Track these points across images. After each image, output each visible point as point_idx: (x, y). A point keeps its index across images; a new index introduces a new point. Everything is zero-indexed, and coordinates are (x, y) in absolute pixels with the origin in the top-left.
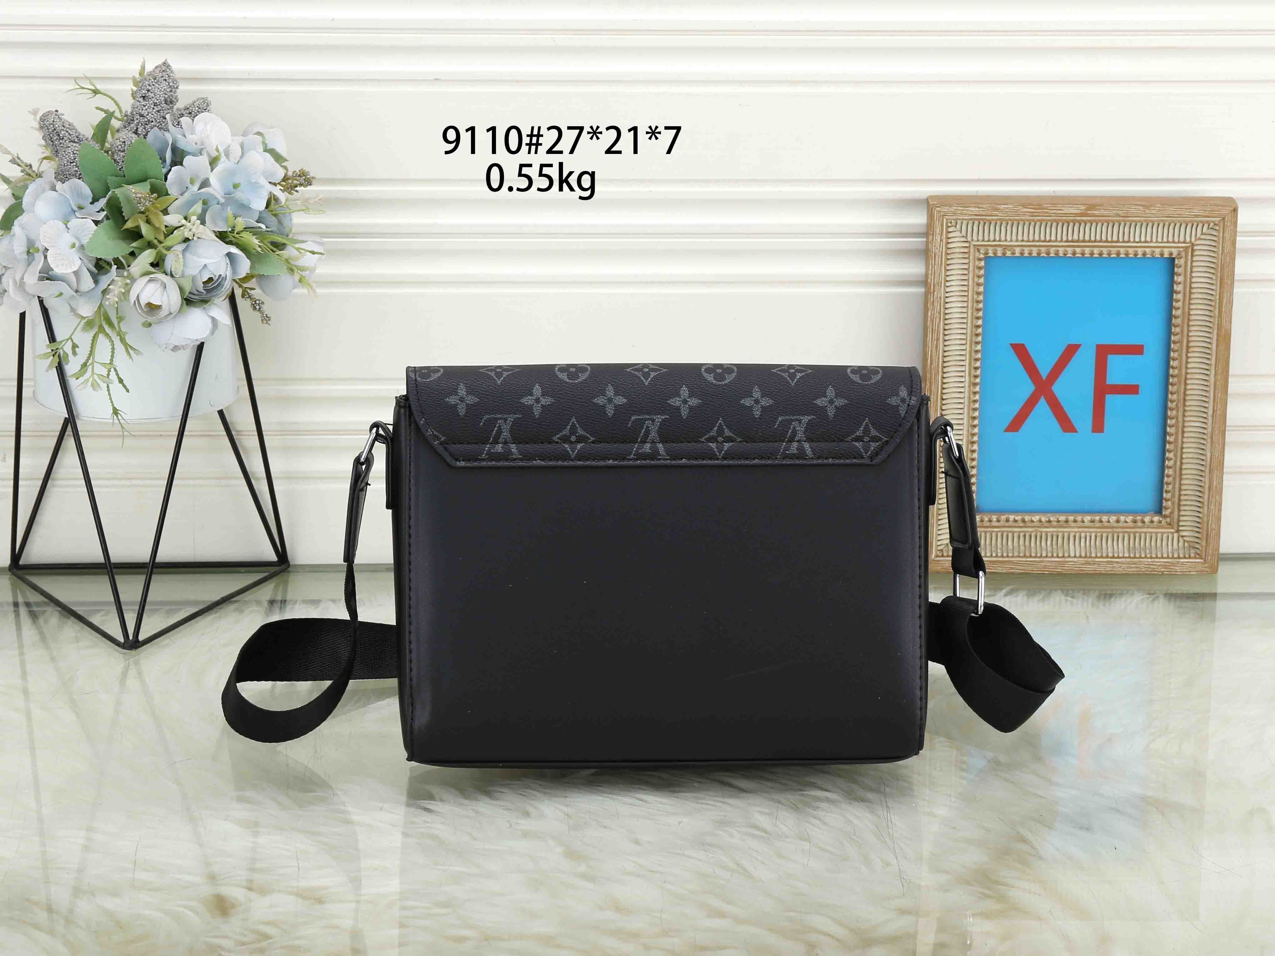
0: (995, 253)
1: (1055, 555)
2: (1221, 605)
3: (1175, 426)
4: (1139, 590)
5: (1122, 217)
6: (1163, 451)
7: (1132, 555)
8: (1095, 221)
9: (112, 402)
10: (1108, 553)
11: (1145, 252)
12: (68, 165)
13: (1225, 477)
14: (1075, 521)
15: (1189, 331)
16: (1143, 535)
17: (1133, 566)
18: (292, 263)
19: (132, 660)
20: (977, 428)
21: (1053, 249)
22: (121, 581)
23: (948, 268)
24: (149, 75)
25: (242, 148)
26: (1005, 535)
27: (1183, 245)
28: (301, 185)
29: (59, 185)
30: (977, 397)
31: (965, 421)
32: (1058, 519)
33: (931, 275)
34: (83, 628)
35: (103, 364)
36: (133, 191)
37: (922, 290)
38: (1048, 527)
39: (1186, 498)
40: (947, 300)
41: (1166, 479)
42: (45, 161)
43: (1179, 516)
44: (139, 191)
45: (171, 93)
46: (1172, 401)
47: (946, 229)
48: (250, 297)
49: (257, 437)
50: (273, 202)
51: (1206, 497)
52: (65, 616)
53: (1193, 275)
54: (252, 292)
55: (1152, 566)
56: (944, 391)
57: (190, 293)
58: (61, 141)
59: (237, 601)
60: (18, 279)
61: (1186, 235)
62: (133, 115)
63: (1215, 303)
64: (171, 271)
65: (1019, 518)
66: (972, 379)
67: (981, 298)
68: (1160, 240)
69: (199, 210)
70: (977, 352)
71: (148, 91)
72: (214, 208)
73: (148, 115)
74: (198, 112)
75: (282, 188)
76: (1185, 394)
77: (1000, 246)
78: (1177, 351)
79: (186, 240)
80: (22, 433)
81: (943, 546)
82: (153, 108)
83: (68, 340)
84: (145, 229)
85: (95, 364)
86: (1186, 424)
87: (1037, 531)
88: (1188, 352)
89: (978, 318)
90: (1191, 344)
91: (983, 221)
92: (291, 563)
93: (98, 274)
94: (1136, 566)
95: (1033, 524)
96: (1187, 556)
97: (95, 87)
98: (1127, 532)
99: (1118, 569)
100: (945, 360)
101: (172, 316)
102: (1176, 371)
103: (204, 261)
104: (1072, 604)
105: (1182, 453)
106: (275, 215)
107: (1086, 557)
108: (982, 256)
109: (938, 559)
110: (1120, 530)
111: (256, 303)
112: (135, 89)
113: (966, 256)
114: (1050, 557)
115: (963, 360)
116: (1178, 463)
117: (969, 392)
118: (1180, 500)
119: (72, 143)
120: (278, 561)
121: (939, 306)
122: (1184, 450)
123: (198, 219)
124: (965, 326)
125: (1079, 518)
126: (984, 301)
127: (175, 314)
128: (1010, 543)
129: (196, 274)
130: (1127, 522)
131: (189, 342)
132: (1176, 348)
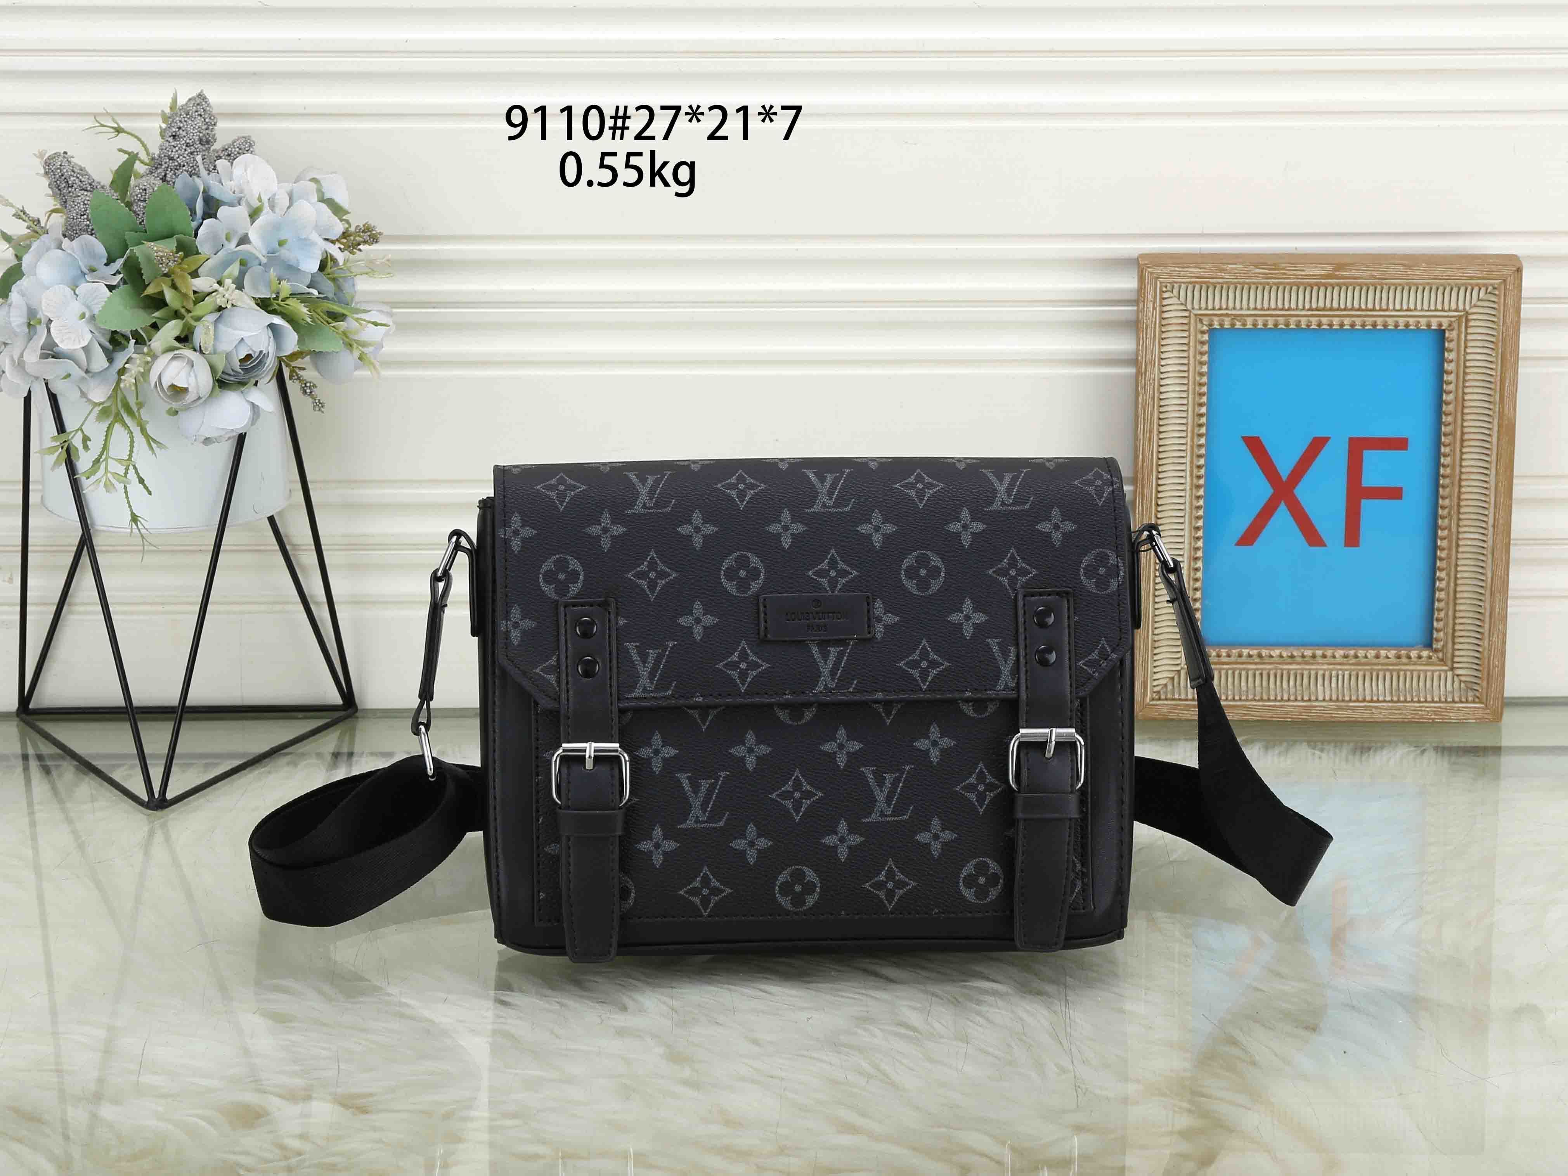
0: (1221, 325)
1: (1299, 698)
2: (1507, 762)
3: (1448, 538)
4: (1403, 742)
5: (1379, 279)
6: (1434, 569)
7: (1395, 699)
8: (1344, 284)
9: (130, 506)
10: (1364, 695)
11: (1408, 322)
12: (77, 218)
13: (1509, 602)
14: (1324, 656)
15: (1463, 420)
16: (1408, 673)
17: (1396, 712)
18: (351, 336)
19: (157, 823)
20: (1202, 540)
21: (1294, 319)
22: (144, 728)
23: (1163, 343)
24: (180, 110)
25: (290, 199)
26: (1237, 673)
27: (1456, 314)
28: (365, 242)
29: (66, 242)
30: (1201, 502)
31: (1186, 533)
32: (1303, 654)
33: (1142, 352)
34: (101, 786)
35: (120, 461)
36: (155, 249)
37: (1132, 370)
38: (1290, 664)
39: (1461, 627)
40: (1162, 382)
41: (1436, 604)
42: (54, 214)
43: (1454, 650)
44: (163, 249)
45: (207, 131)
46: (1443, 508)
47: (1161, 295)
48: (299, 378)
49: (315, 553)
50: (330, 264)
51: (1487, 626)
52: (81, 771)
53: (1468, 351)
54: (301, 373)
55: (1420, 713)
56: (1160, 495)
57: (223, 372)
58: (70, 189)
59: (290, 753)
60: (16, 358)
61: (1457, 301)
62: (161, 158)
63: (1496, 385)
64: (200, 346)
65: (1254, 652)
66: (1195, 480)
67: (1205, 379)
68: (1426, 307)
69: (236, 273)
70: (1200, 446)
71: (180, 128)
72: (255, 270)
73: (178, 157)
74: (239, 153)
75: (342, 247)
76: (1459, 499)
77: (1227, 315)
78: (1449, 445)
79: (220, 309)
80: (30, 548)
81: (1160, 687)
82: (185, 150)
83: (77, 431)
84: (169, 295)
85: (109, 460)
86: (1461, 536)
87: (1276, 669)
88: (1462, 446)
89: (1201, 405)
90: (1466, 437)
91: (1205, 284)
92: (359, 708)
93: (114, 351)
94: (1399, 712)
95: (1272, 660)
96: (1464, 700)
97: (117, 124)
98: (1388, 670)
99: (1378, 716)
100: (1161, 456)
101: (201, 401)
102: (1448, 471)
103: (243, 334)
104: (1320, 758)
105: (1456, 572)
106: (334, 280)
107: (1337, 700)
108: (1205, 328)
109: (1154, 702)
110: (1380, 667)
111: (306, 386)
112: (164, 126)
113: (1186, 327)
114: (1293, 701)
115: (1183, 457)
116: (1452, 585)
117: (1191, 495)
118: (1454, 631)
119: (82, 192)
120: (344, 704)
121: (1151, 390)
122: (1459, 569)
123: (233, 283)
124: (1184, 415)
125: (1329, 653)
126: (1209, 384)
127: (204, 399)
128: (1243, 684)
129: (231, 349)
130: (1388, 658)
131: (223, 433)
132: (1447, 441)
